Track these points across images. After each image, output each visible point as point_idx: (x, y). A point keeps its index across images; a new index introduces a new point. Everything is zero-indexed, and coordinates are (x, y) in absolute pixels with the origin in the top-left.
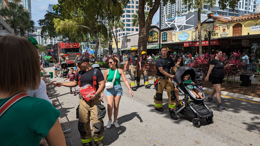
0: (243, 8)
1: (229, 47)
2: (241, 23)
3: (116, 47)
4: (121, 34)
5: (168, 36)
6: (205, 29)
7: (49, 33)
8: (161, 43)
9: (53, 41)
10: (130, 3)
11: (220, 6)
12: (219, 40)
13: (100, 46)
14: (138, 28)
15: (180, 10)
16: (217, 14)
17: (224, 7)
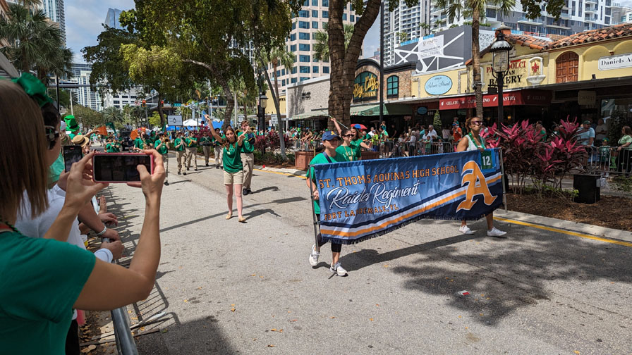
0: (580, 15)
1: (547, 109)
2: (576, 51)
3: (275, 113)
4: (288, 80)
5: (400, 84)
6: (490, 66)
7: (109, 78)
8: (386, 101)
9: (120, 99)
10: (308, 5)
11: (525, 11)
12: (524, 92)
13: (236, 110)
14: (328, 65)
15: (430, 21)
16: (518, 29)
17: (534, 12)
